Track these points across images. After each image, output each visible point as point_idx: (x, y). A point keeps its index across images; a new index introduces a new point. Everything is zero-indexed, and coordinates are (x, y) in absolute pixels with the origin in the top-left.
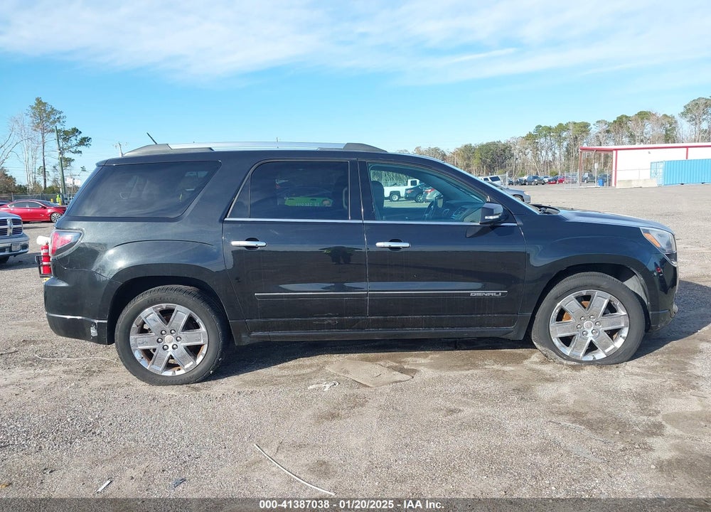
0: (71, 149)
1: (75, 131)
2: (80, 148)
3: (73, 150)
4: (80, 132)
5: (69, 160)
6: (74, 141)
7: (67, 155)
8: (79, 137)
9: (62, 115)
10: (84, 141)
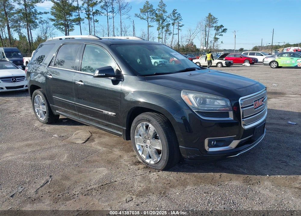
0: (219, 34)
1: (222, 26)
2: (222, 34)
3: (220, 34)
4: (224, 27)
5: (218, 39)
6: (220, 30)
7: (217, 36)
8: (223, 29)
9: (217, 20)
10: (224, 31)
